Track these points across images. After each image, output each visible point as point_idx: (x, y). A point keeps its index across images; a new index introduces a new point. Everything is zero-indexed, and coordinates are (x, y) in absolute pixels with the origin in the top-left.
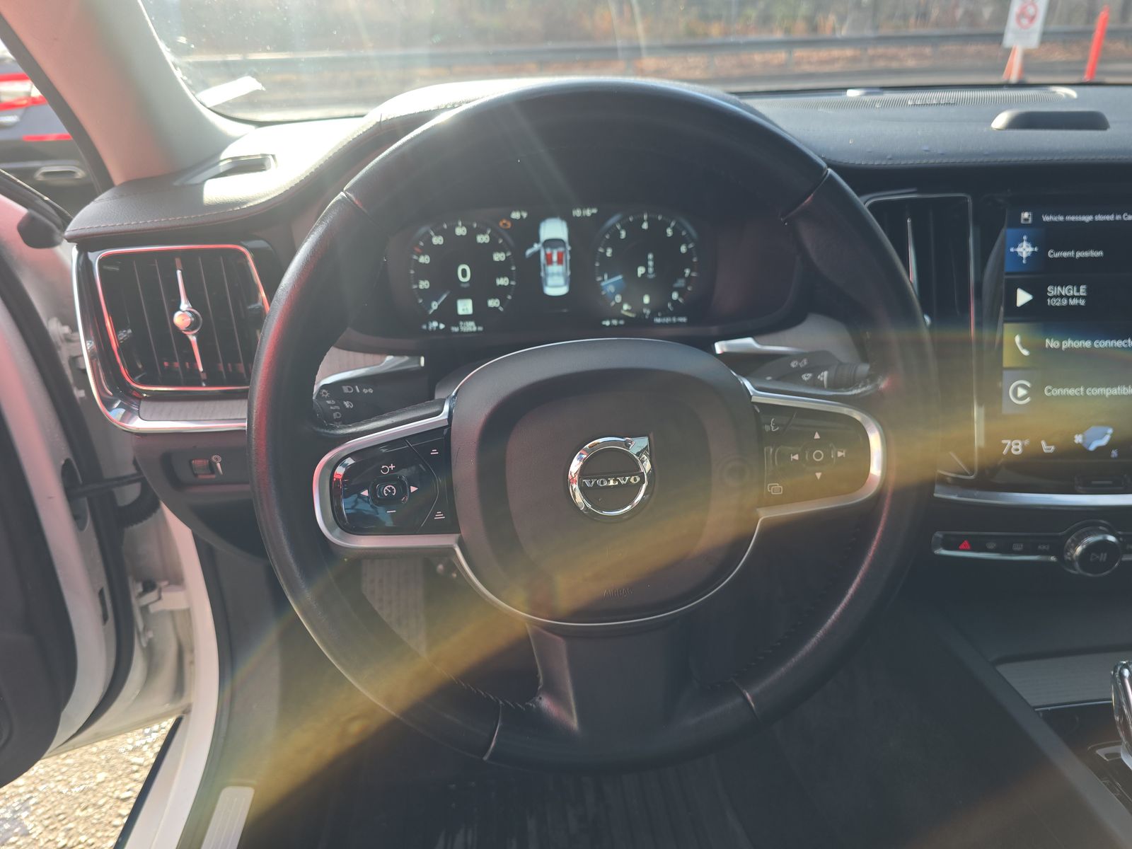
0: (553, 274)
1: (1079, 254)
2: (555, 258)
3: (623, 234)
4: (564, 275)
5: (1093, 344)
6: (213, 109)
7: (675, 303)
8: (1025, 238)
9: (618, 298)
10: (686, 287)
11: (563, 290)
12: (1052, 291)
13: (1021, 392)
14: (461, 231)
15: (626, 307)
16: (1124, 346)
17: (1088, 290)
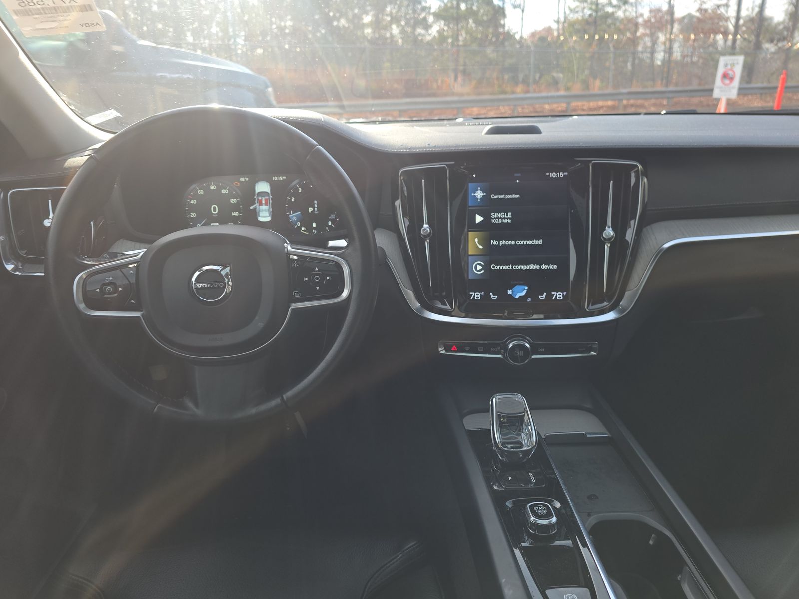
0: (263, 210)
1: (507, 196)
2: (263, 202)
3: (300, 190)
4: (269, 211)
5: (516, 242)
6: (96, 126)
7: (330, 227)
8: (479, 188)
9: (299, 224)
10: (336, 218)
11: (268, 219)
12: (494, 215)
13: (479, 267)
14: (213, 187)
15: (303, 228)
16: (533, 243)
17: (512, 215)
